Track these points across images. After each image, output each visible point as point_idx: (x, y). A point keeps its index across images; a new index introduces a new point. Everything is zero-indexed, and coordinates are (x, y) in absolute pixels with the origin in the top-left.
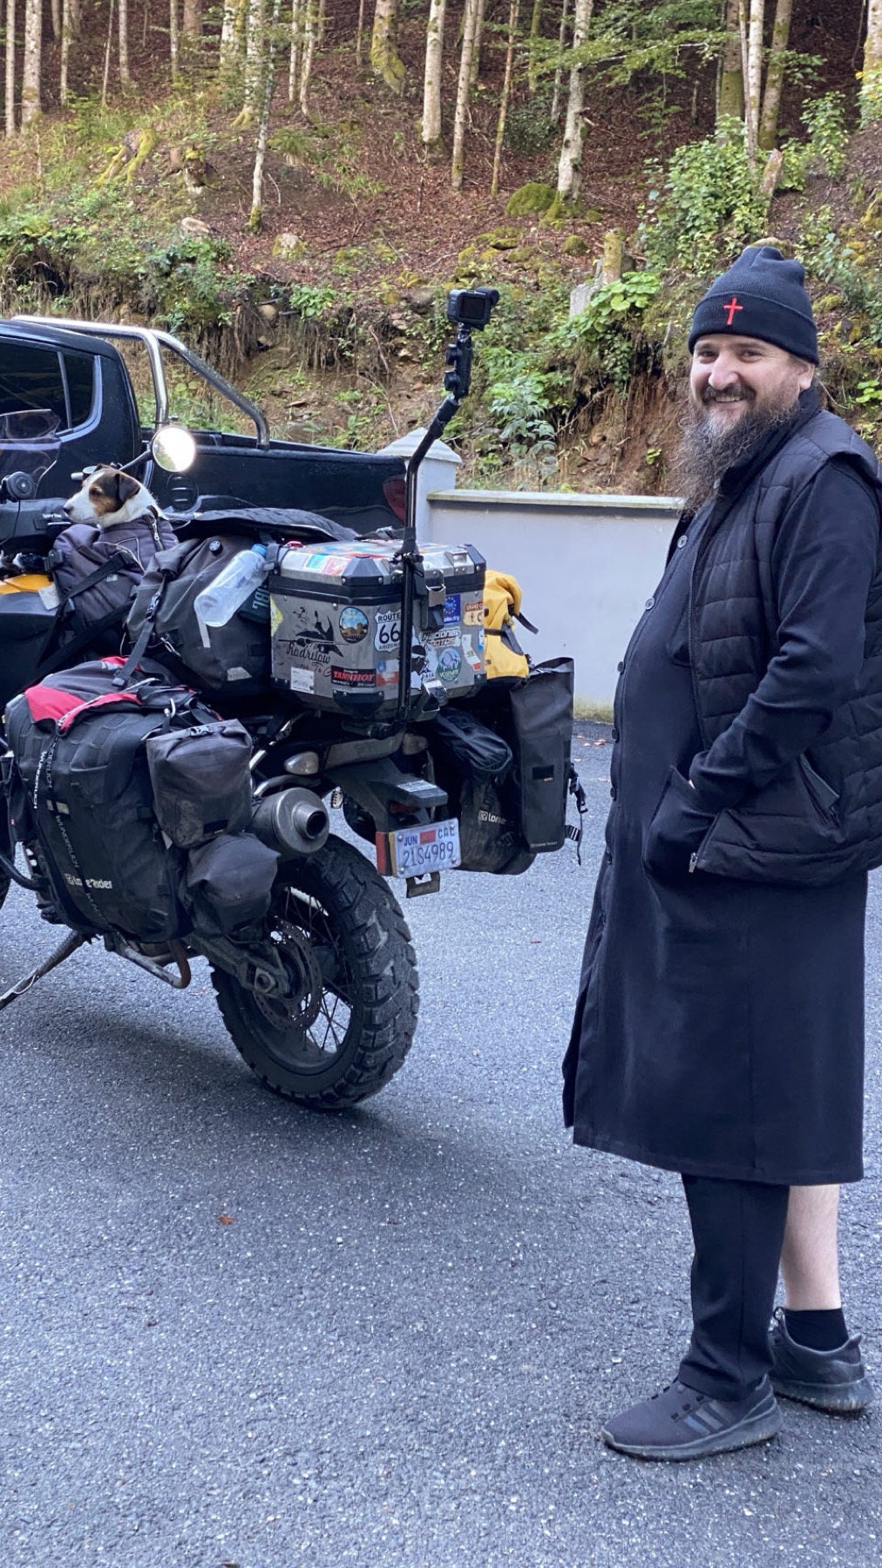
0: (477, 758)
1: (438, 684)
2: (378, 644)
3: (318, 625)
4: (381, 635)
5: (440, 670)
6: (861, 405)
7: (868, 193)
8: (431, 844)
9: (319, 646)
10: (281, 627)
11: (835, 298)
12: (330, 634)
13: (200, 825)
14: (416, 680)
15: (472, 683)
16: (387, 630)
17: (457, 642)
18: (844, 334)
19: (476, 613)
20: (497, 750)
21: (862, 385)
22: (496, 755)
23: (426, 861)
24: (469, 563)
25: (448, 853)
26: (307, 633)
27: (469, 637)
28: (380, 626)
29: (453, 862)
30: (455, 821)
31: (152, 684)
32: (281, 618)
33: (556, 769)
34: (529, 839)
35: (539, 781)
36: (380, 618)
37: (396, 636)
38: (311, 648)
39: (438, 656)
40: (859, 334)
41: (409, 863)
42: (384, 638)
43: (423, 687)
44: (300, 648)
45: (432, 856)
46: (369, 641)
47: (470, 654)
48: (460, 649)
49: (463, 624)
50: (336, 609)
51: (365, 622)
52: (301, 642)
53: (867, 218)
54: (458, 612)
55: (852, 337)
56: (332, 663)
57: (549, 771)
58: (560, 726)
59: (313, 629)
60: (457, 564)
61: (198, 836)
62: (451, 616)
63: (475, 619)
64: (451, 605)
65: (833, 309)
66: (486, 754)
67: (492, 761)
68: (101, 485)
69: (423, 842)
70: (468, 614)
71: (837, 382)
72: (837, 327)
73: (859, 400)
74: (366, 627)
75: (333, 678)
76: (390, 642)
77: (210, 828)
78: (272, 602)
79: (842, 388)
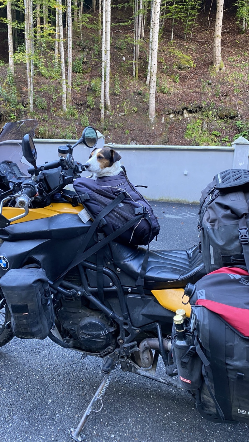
6: (11, 119)
7: (4, 80)
11: (2, 99)
18: (6, 105)
21: (11, 115)
40: (9, 106)
53: (5, 84)
55: (8, 106)
65: (2, 101)
68: (102, 153)
71: (6, 114)
72: (5, 104)
73: (11, 118)
79: (8, 115)
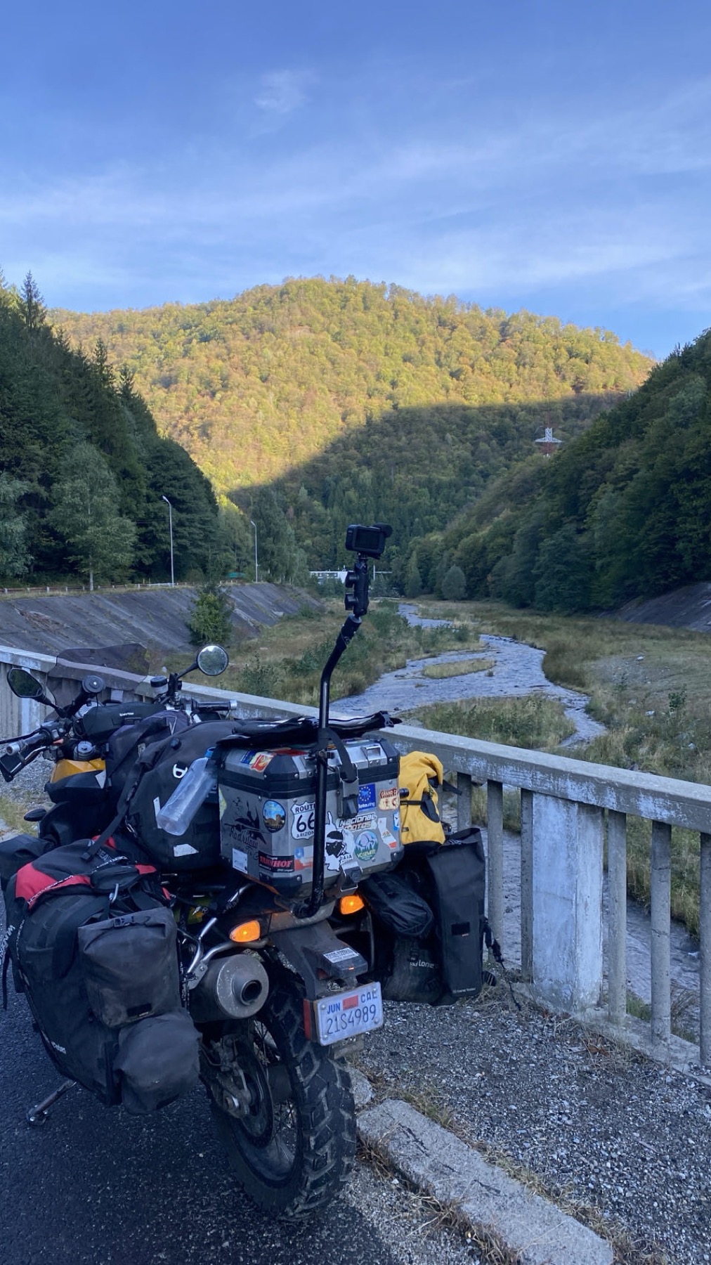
0: (401, 922)
1: (355, 865)
2: (295, 833)
3: (249, 814)
4: (298, 825)
5: (357, 851)
8: (353, 1010)
9: (250, 832)
10: (226, 812)
12: (257, 823)
13: (123, 1009)
14: (332, 863)
15: (389, 860)
16: (305, 819)
17: (373, 825)
19: (391, 799)
20: (420, 914)
22: (418, 919)
23: (350, 1025)
24: (383, 756)
25: (370, 1015)
26: (241, 820)
27: (384, 820)
28: (297, 817)
29: (376, 1023)
30: (378, 984)
31: (121, 862)
32: (225, 805)
33: (471, 925)
34: (452, 987)
35: (458, 937)
36: (297, 810)
37: (313, 825)
38: (245, 833)
39: (355, 839)
41: (333, 1029)
42: (302, 827)
43: (341, 868)
44: (238, 833)
45: (356, 1020)
46: (287, 830)
47: (387, 835)
48: (377, 832)
49: (379, 810)
50: (260, 800)
51: (282, 814)
52: (238, 828)
54: (373, 799)
56: (259, 849)
57: (465, 928)
58: (474, 888)
59: (246, 817)
60: (371, 759)
61: (123, 1018)
62: (367, 803)
63: (390, 804)
64: (365, 793)
66: (408, 918)
67: (414, 924)
69: (345, 1008)
70: (383, 800)
74: (284, 818)
75: (260, 862)
76: (308, 830)
77: (132, 1012)
78: (220, 791)
